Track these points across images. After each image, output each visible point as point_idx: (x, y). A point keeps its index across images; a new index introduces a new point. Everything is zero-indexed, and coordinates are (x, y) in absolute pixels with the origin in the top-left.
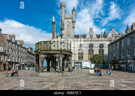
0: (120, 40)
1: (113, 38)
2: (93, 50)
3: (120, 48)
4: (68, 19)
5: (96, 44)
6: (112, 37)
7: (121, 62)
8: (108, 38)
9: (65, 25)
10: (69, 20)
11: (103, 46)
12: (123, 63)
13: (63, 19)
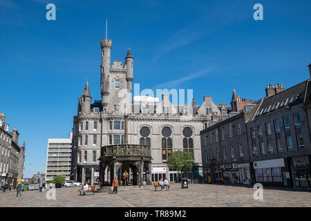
0: (219, 127)
1: (208, 116)
2: (170, 140)
3: (220, 141)
4: (117, 72)
5: (177, 128)
6: (207, 113)
7: (223, 167)
8: (199, 115)
9: (111, 84)
10: (118, 74)
11: (191, 132)
12: (227, 170)
13: (107, 72)
